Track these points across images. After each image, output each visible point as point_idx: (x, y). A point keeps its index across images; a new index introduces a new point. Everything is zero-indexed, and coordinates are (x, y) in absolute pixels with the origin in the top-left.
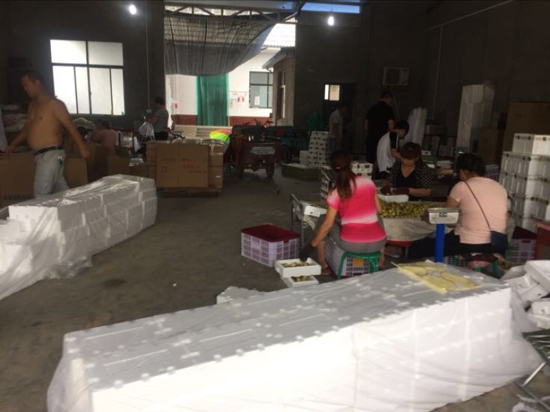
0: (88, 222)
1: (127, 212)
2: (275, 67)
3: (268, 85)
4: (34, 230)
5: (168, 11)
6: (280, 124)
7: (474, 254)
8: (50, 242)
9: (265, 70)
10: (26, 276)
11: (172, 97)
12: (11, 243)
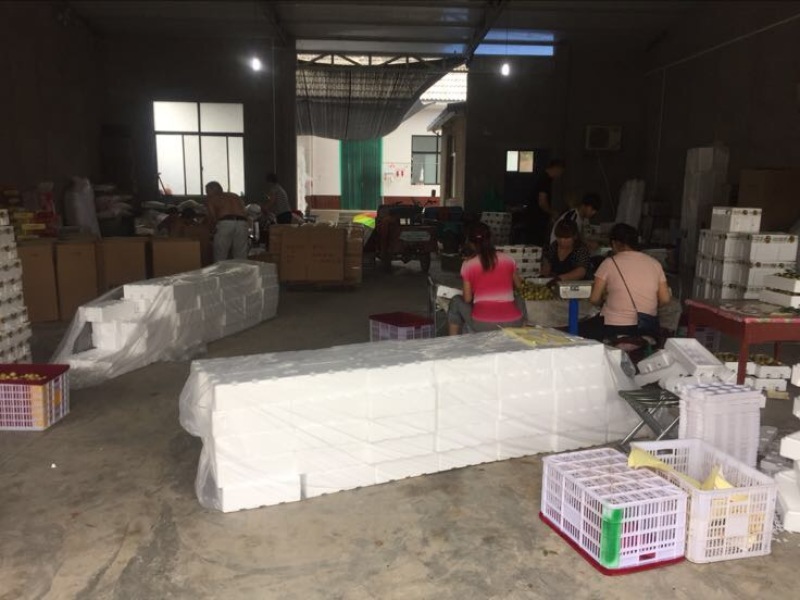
0: (202, 304)
1: (245, 299)
2: (444, 128)
3: (437, 153)
4: (149, 309)
5: (301, 62)
6: (449, 204)
7: (620, 337)
8: (165, 322)
9: (431, 133)
10: (141, 356)
11: (307, 172)
12: (126, 322)
